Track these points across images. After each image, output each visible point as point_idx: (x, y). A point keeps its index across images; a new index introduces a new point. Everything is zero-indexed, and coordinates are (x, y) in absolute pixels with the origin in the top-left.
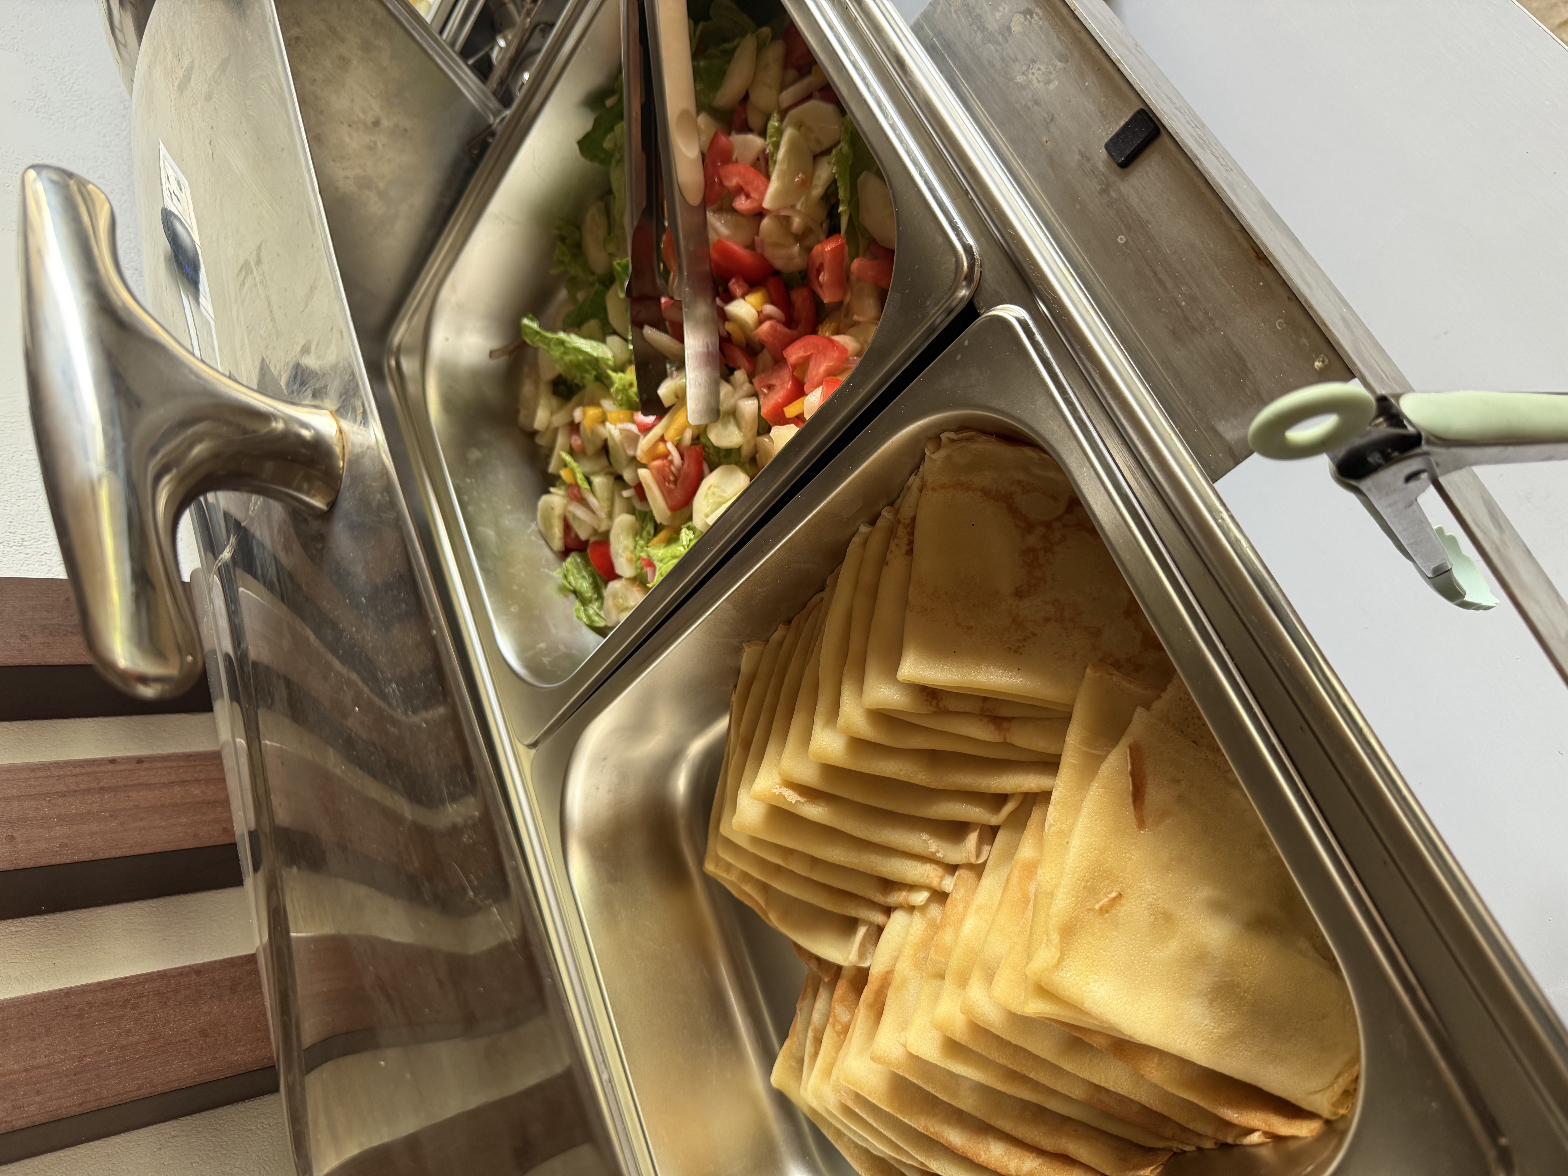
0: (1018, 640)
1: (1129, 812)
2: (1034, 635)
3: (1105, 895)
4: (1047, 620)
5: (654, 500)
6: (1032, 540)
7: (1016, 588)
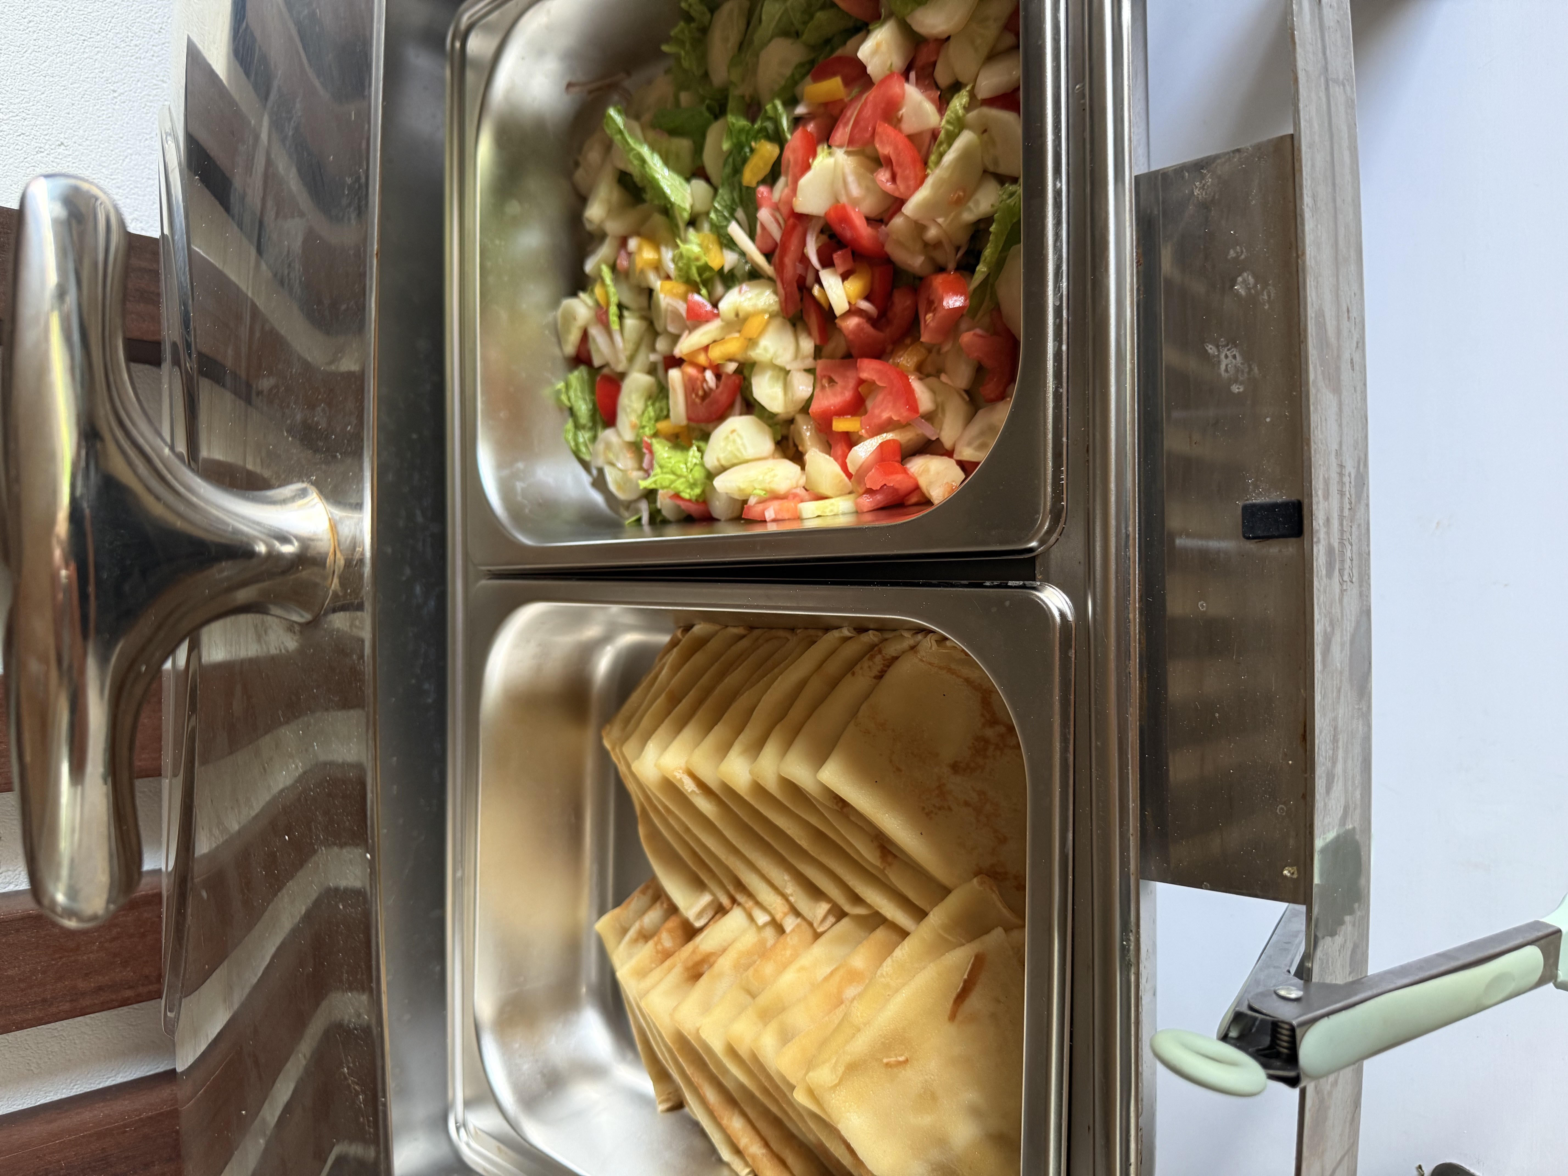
0: (934, 806)
1: (949, 1005)
2: (950, 809)
3: (896, 1056)
4: (967, 804)
5: (676, 403)
6: (990, 733)
7: (956, 762)
